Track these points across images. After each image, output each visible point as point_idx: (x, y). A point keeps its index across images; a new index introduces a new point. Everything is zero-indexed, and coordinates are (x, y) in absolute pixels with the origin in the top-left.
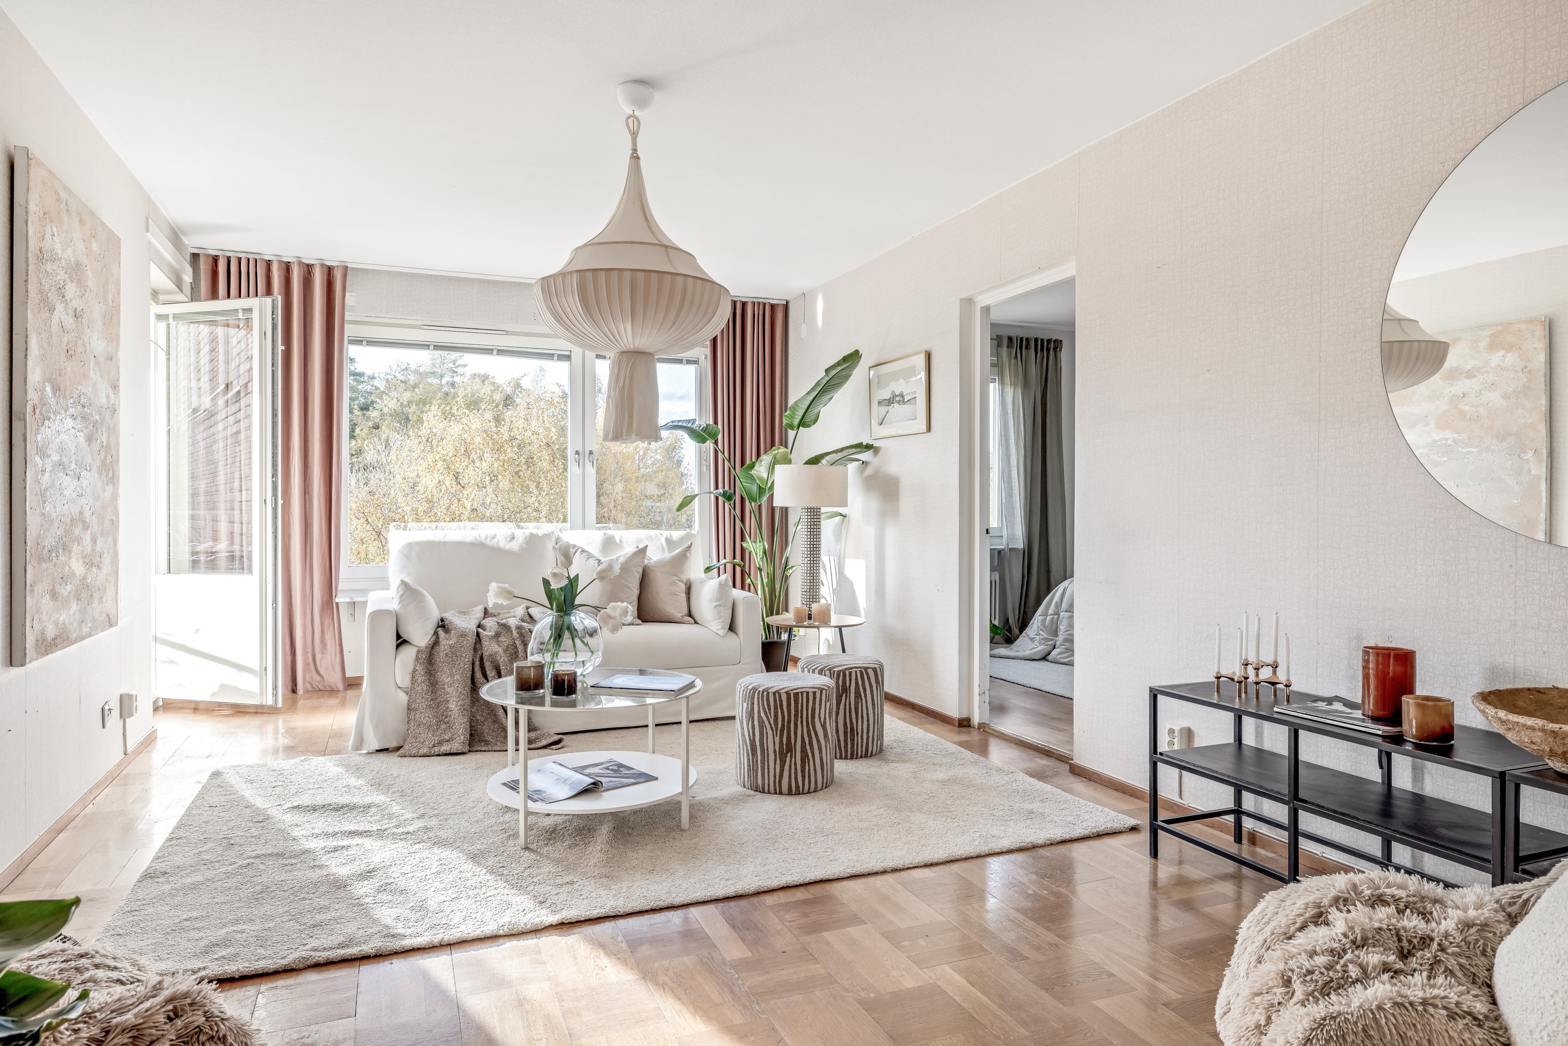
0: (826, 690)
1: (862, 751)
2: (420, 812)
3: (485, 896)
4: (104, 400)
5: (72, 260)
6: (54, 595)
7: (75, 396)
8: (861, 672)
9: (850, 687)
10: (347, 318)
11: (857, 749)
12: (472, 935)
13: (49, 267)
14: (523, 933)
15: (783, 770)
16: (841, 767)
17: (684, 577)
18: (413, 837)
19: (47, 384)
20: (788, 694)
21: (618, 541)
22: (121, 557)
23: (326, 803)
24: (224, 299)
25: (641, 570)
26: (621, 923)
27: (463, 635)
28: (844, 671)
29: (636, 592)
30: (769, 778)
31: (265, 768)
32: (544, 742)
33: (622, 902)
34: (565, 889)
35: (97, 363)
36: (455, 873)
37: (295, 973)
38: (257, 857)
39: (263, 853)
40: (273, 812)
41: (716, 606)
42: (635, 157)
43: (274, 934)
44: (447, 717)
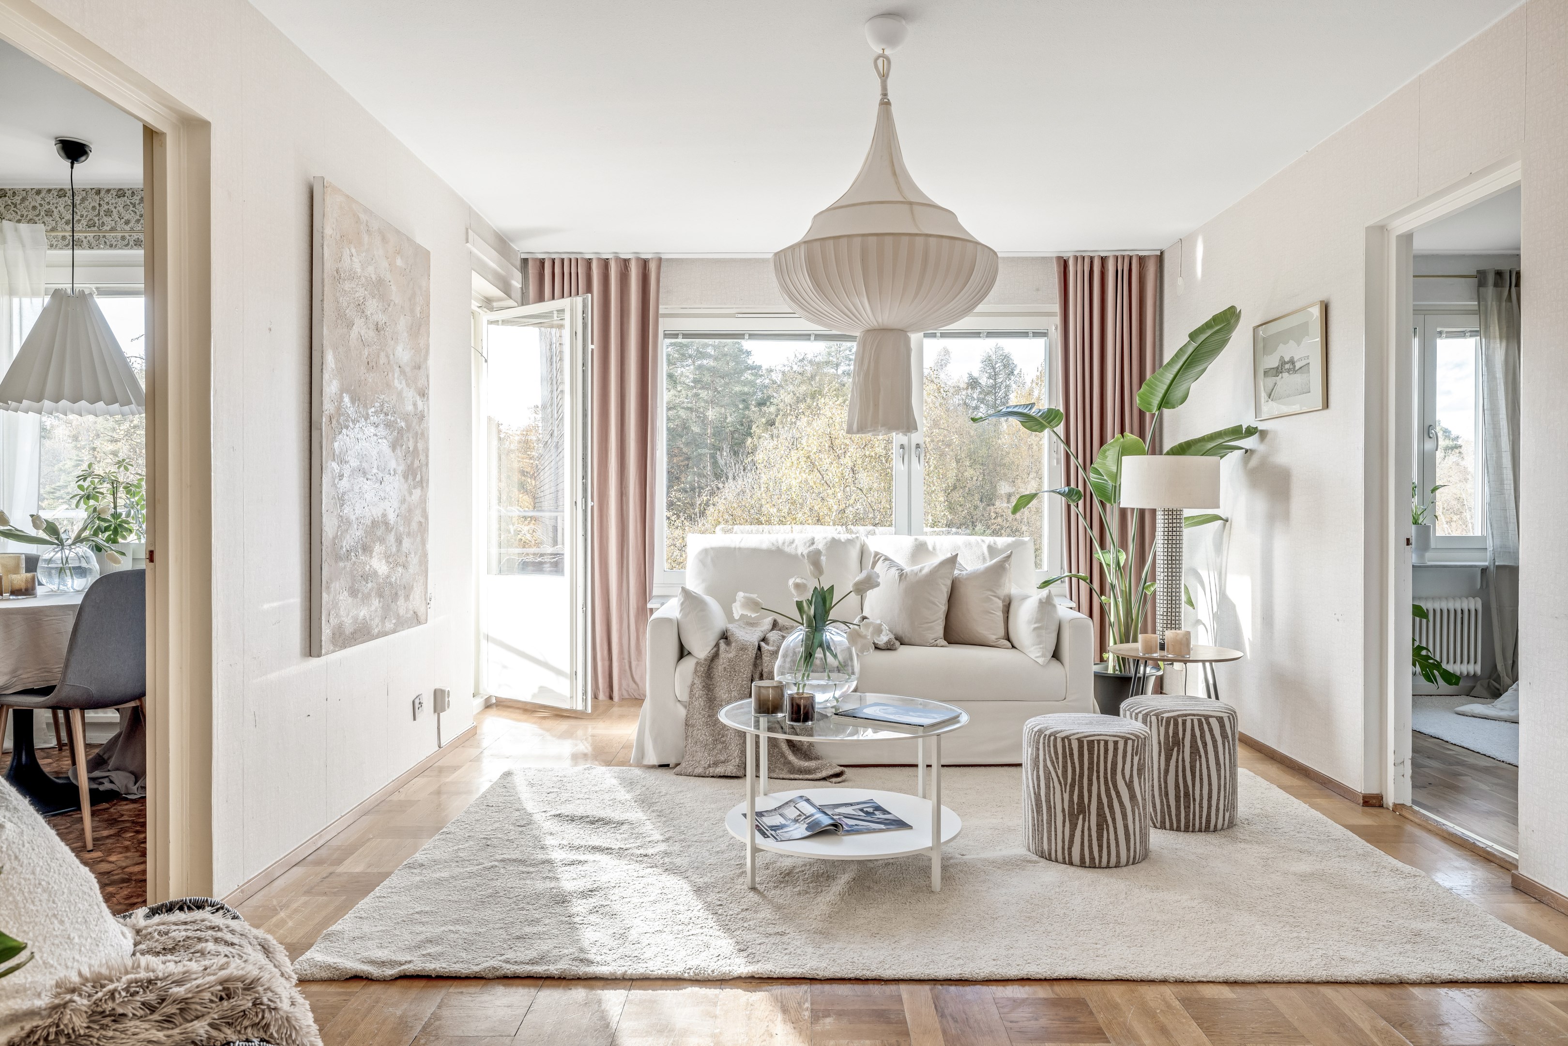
0: (1133, 741)
1: (1201, 823)
2: (667, 835)
3: (690, 933)
4: (410, 408)
5: (373, 277)
6: (353, 592)
7: (377, 404)
8: (1200, 721)
9: (1183, 739)
10: (661, 311)
11: (1194, 819)
12: (655, 973)
13: (347, 286)
14: (709, 980)
15: (1074, 835)
16: (1158, 838)
17: (1003, 592)
18: (649, 861)
19: (344, 395)
20: (1080, 741)
21: (930, 548)
22: (430, 557)
23: (585, 814)
24: (549, 300)
25: (949, 583)
26: (818, 988)
27: (743, 648)
28: (1175, 719)
29: (943, 608)
30: (1056, 843)
31: (550, 773)
32: (824, 774)
33: (825, 965)
34: (772, 940)
35: (403, 372)
36: (671, 906)
37: (483, 982)
38: (502, 861)
39: (509, 857)
40: (538, 817)
41: (1035, 629)
42: (885, 104)
43: (482, 939)
44: (723, 736)
